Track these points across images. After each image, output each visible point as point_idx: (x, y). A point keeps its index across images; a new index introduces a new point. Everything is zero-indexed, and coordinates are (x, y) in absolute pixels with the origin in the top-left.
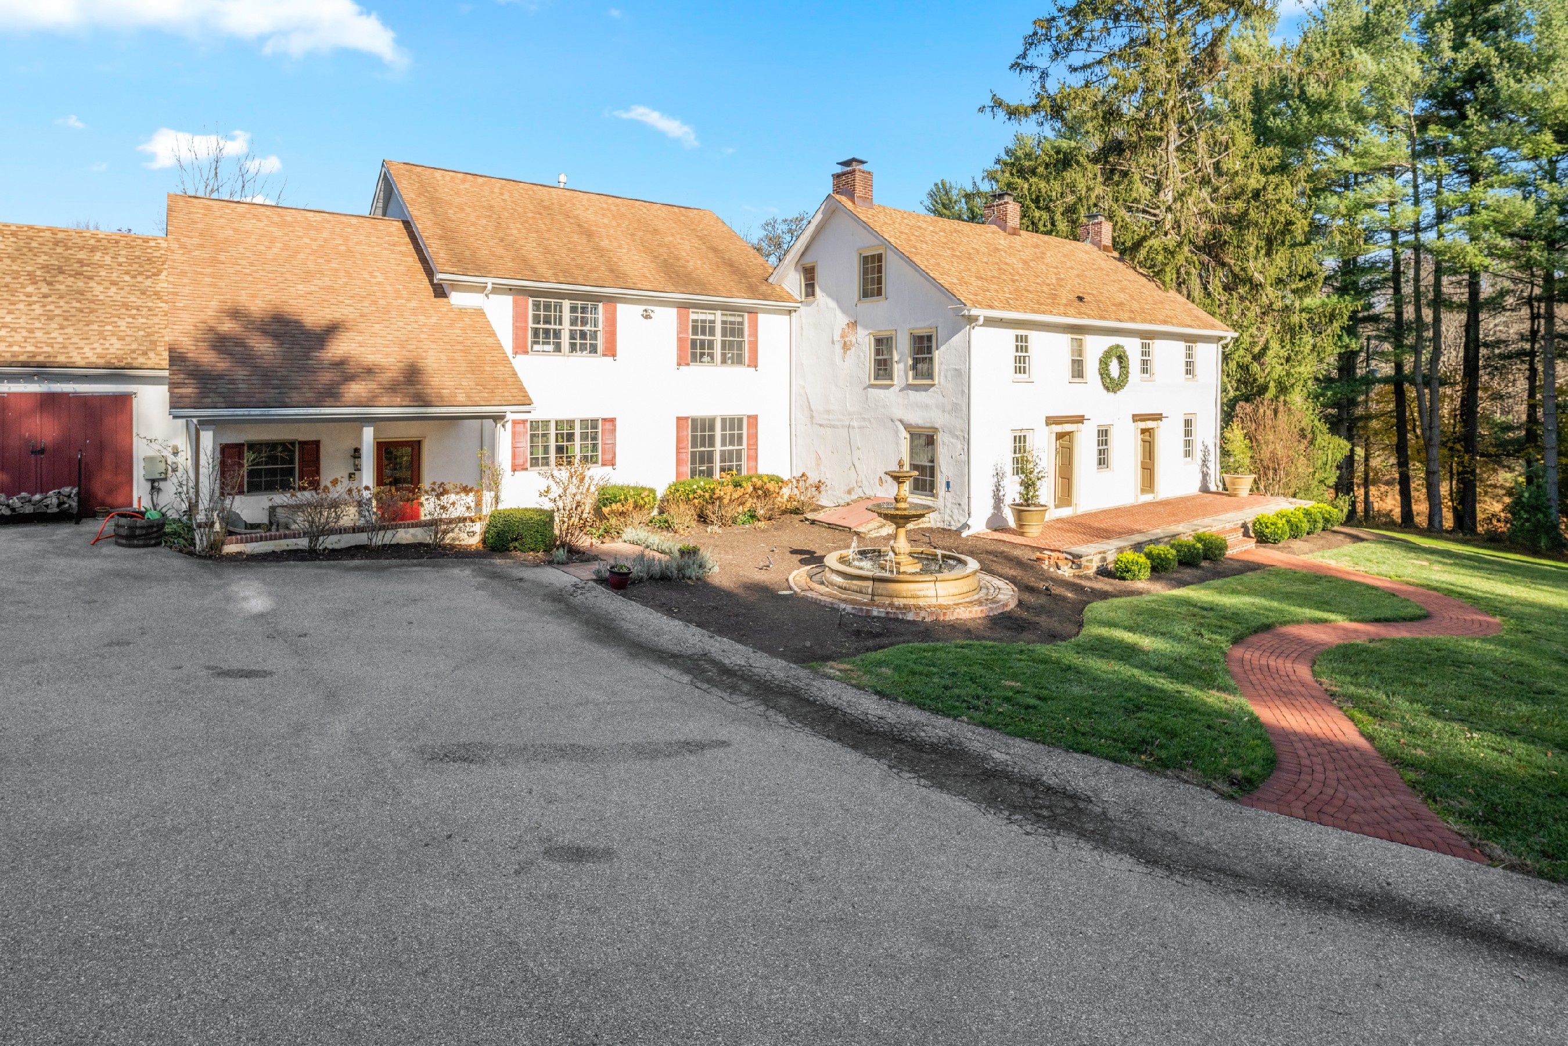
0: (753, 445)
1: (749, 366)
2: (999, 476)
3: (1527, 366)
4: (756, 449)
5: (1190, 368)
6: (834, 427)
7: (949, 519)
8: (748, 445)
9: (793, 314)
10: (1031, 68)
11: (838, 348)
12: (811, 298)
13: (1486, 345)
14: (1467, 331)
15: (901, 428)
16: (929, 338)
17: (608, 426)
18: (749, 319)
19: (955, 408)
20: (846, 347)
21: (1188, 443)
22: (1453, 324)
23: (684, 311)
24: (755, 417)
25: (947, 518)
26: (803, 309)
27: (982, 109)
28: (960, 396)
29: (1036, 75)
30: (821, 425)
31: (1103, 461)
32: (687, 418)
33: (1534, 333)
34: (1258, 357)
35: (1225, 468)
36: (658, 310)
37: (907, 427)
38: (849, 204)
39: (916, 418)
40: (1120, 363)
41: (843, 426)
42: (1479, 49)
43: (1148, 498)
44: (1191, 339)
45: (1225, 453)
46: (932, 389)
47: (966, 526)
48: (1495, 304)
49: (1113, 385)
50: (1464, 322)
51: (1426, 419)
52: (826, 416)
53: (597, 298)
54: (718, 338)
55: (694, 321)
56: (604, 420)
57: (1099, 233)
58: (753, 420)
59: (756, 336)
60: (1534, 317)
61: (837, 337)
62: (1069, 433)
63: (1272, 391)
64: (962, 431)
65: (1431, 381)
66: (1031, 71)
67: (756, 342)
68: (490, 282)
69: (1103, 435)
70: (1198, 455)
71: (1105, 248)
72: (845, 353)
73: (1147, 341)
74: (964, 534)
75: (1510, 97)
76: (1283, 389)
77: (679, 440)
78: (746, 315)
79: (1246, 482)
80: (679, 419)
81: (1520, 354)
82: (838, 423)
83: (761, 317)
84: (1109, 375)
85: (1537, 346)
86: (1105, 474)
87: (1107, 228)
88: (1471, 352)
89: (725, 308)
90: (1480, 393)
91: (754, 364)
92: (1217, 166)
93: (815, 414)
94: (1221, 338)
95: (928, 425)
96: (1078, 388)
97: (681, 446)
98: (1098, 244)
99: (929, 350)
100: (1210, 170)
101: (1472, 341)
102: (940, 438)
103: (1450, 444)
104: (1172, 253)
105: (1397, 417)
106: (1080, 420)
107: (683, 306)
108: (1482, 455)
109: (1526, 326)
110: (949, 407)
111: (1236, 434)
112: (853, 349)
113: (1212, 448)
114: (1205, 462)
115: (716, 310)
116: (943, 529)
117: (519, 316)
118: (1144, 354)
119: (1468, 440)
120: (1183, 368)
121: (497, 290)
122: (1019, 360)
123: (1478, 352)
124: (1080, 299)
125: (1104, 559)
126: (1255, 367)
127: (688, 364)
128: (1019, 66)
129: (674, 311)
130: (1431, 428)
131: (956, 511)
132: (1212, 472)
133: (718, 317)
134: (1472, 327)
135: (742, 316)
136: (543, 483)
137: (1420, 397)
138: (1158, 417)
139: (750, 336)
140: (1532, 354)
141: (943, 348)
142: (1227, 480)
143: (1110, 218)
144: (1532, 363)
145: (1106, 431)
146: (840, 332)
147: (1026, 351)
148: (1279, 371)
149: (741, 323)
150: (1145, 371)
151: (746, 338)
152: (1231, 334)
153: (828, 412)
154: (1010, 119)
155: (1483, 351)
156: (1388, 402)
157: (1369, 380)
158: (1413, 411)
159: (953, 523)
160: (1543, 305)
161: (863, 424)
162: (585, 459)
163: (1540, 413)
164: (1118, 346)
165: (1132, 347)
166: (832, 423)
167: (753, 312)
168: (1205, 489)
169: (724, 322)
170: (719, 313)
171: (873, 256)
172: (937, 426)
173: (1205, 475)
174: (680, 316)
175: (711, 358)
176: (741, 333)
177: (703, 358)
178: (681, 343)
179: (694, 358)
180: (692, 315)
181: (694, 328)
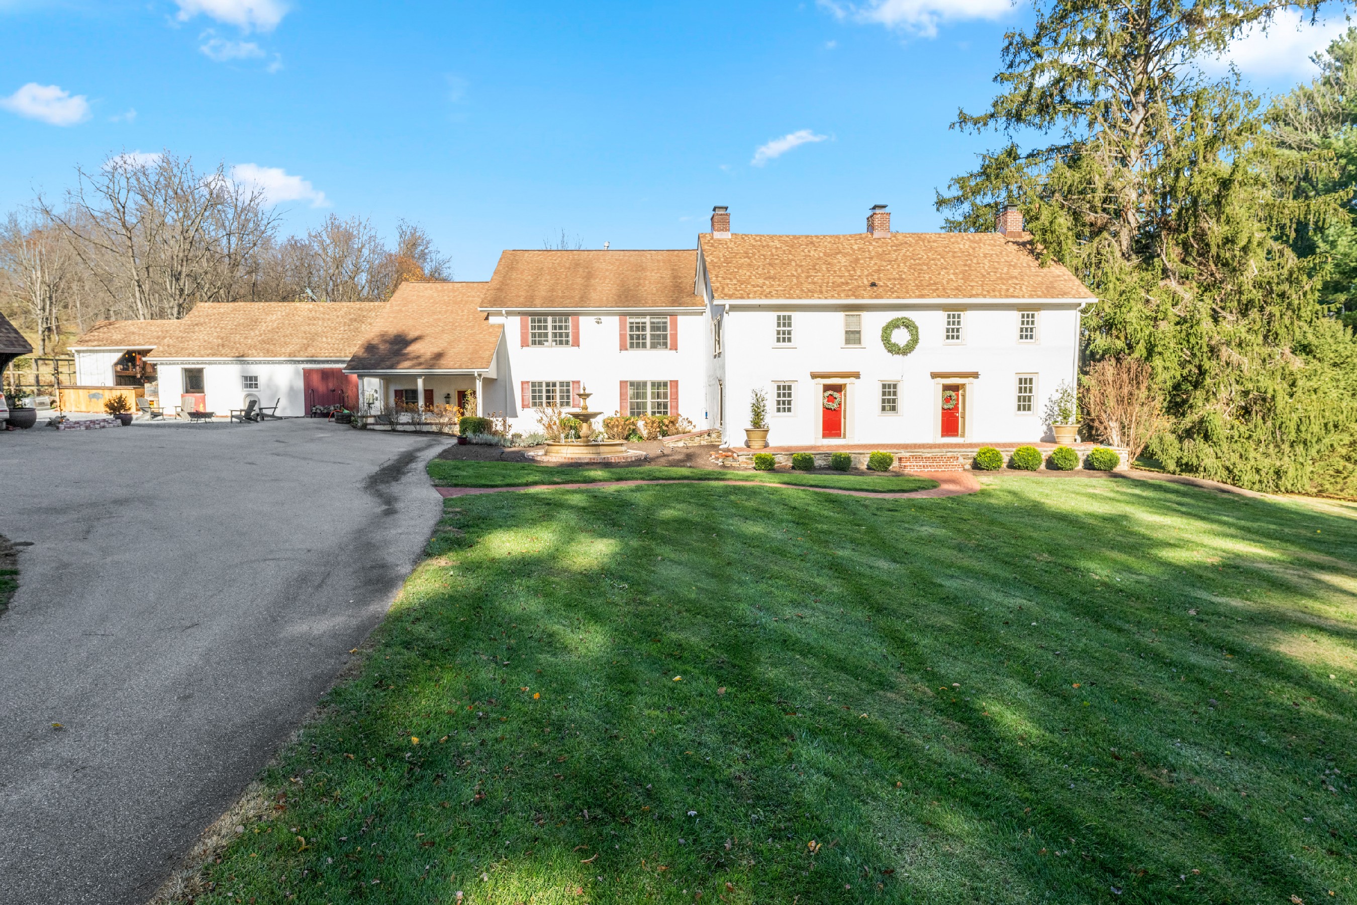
0: (676, 398)
1: (671, 349)
4: (677, 402)
5: (1028, 334)
8: (672, 399)
9: (703, 316)
17: (576, 385)
18: (671, 320)
21: (1024, 399)
23: (623, 317)
24: (677, 382)
28: (724, 358)
31: (888, 408)
32: (627, 382)
36: (603, 318)
40: (909, 331)
43: (951, 440)
44: (1030, 308)
47: (725, 443)
49: (899, 350)
53: (568, 314)
54: (648, 332)
55: (631, 323)
56: (573, 382)
58: (675, 383)
59: (676, 330)
62: (841, 386)
67: (676, 334)
68: (504, 310)
69: (890, 388)
71: (1012, 235)
73: (955, 313)
77: (622, 395)
78: (668, 317)
80: (621, 382)
83: (680, 318)
86: (890, 417)
89: (652, 314)
91: (675, 347)
94: (1078, 305)
96: (853, 352)
97: (623, 398)
106: (854, 375)
107: (622, 315)
115: (646, 316)
117: (524, 327)
120: (1017, 333)
121: (509, 314)
122: (781, 333)
127: (627, 349)
129: (617, 318)
133: (647, 320)
135: (666, 318)
136: (538, 416)
138: (970, 375)
139: (671, 330)
145: (895, 385)
147: (790, 326)
149: (666, 323)
151: (669, 332)
161: (714, 382)
162: (562, 405)
165: (930, 318)
167: (673, 315)
169: (652, 323)
170: (648, 317)
174: (620, 321)
175: (644, 345)
176: (665, 329)
177: (638, 345)
178: (622, 337)
179: (632, 346)
180: (629, 320)
181: (631, 328)
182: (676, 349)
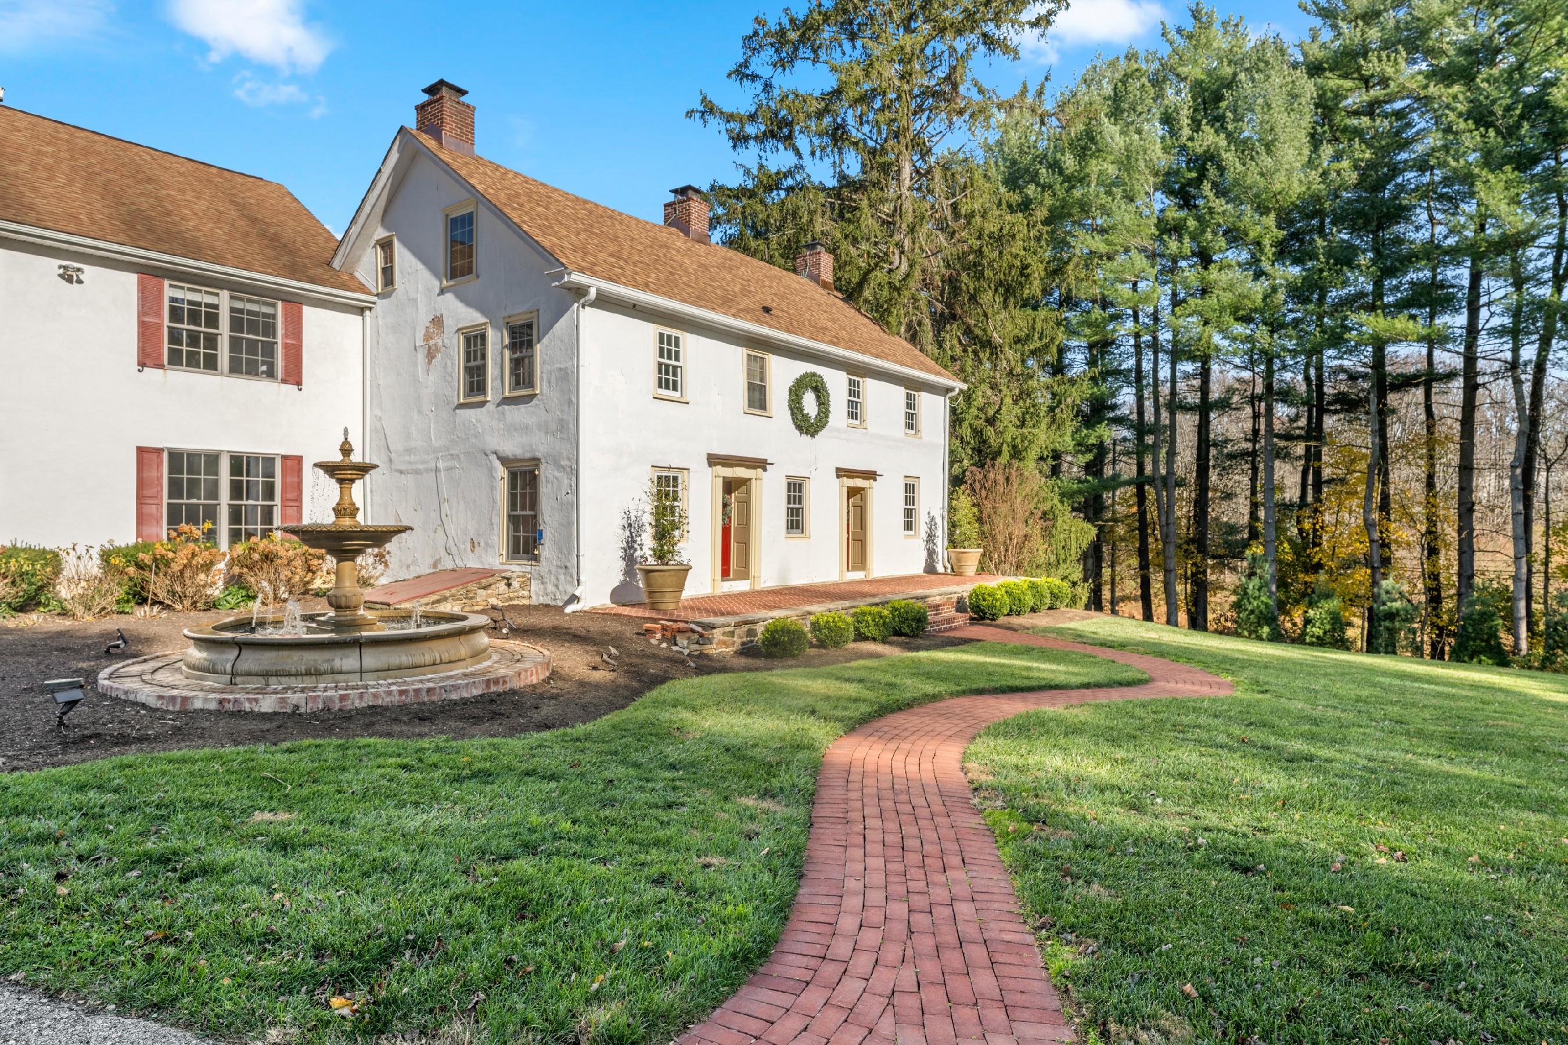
0: (296, 501)
1: (284, 381)
2: (632, 528)
3: (1249, 466)
4: (299, 507)
5: (911, 421)
6: (417, 472)
7: (554, 589)
8: (284, 500)
9: (367, 313)
10: (754, 77)
11: (421, 356)
12: (390, 288)
13: (1215, 445)
14: (1199, 433)
15: (497, 463)
16: (530, 326)
18: (284, 309)
19: (562, 425)
20: (431, 355)
21: (909, 513)
22: (1187, 423)
23: (151, 281)
25: (551, 588)
26: (381, 304)
27: (689, 114)
28: (566, 408)
29: (759, 86)
30: (401, 472)
31: (795, 522)
32: (159, 451)
33: (1256, 432)
34: (991, 421)
35: (953, 543)
36: (89, 272)
37: (504, 460)
38: (432, 144)
39: (512, 448)
40: (818, 397)
41: (427, 470)
42: (1209, 138)
43: (859, 575)
44: (913, 385)
45: (953, 525)
46: (535, 401)
47: (574, 599)
48: (1224, 405)
49: (808, 427)
50: (1197, 423)
51: (1163, 518)
52: (407, 458)
54: (224, 330)
55: (173, 300)
57: (817, 265)
58: (296, 465)
59: (300, 338)
60: (1256, 416)
61: (420, 342)
62: (745, 482)
63: (1004, 458)
64: (569, 459)
65: (1169, 482)
66: (753, 81)
67: (299, 348)
69: (795, 489)
70: (923, 529)
71: (825, 285)
72: (430, 363)
73: (857, 379)
74: (569, 609)
75: (1235, 179)
76: (1016, 453)
77: (141, 484)
78: (280, 304)
79: (973, 556)
80: (141, 451)
81: (1243, 454)
82: (421, 467)
83: (310, 314)
84: (801, 409)
85: (1257, 446)
86: (797, 542)
87: (826, 261)
88: (1203, 453)
89: (235, 287)
90: (1210, 494)
91: (294, 376)
92: (954, 207)
93: (394, 456)
94: (950, 390)
95: (528, 455)
96: (756, 422)
97: (146, 493)
98: (816, 279)
99: (530, 345)
100: (948, 213)
101: (1204, 443)
102: (545, 472)
103: (1185, 547)
104: (898, 290)
105: (1139, 521)
106: (762, 464)
107: (148, 272)
108: (1213, 557)
109: (1248, 425)
110: (553, 426)
111: (964, 502)
112: (439, 356)
113: (939, 520)
114: (931, 538)
115: (222, 288)
116: (547, 606)
118: (851, 393)
119: (1199, 542)
120: (902, 420)
122: (664, 369)
123: (1208, 452)
124: (767, 310)
125: (751, 633)
126: (990, 432)
127: (161, 366)
128: (742, 73)
129: (131, 280)
130: (1167, 524)
131: (562, 577)
132: (939, 549)
133: (224, 300)
134: (1203, 427)
135: (274, 305)
137: (1158, 500)
138: (871, 475)
139: (286, 336)
140: (1254, 453)
141: (545, 341)
142: (953, 556)
143: (833, 251)
144: (1253, 463)
145: (800, 485)
146: (423, 332)
147: (677, 359)
148: (1012, 432)
149: (274, 316)
150: (852, 415)
151: (279, 339)
152: (959, 385)
153: (409, 451)
154: (734, 147)
155: (1213, 451)
156: (1131, 506)
157: (1115, 482)
158: (1152, 513)
159: (558, 596)
160: (1263, 404)
161: (451, 463)
163: (1262, 514)
164: (814, 375)
165: (836, 382)
166: (414, 467)
167: (294, 302)
168: (930, 569)
169: (236, 310)
170: (225, 295)
171: (462, 217)
172: (538, 455)
173: (931, 553)
174: (142, 288)
175: (211, 364)
176: (270, 329)
177: (192, 362)
178: (146, 332)
179: (175, 359)
180: (169, 291)
181: (175, 314)
182: (299, 383)
